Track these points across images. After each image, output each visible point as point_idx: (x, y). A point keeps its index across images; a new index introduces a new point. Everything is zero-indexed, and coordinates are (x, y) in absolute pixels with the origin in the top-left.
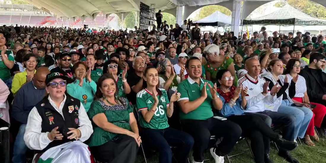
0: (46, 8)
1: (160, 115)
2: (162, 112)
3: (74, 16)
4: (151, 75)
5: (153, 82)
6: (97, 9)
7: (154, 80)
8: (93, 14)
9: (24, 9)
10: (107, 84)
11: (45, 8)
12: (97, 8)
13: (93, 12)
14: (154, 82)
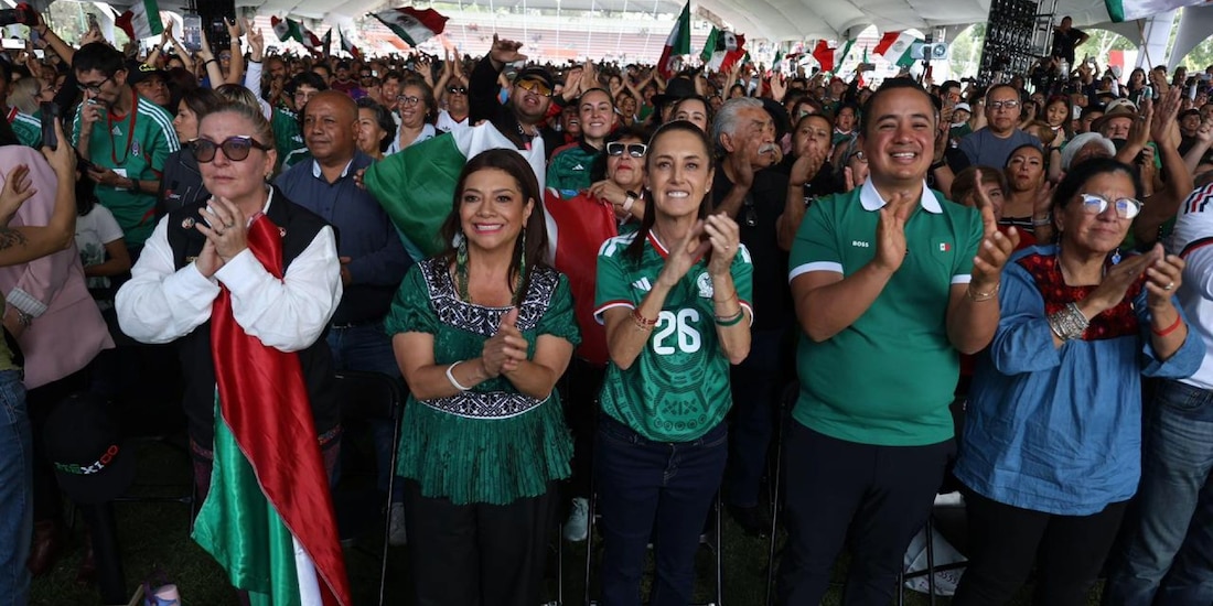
0: (713, 12)
1: (677, 349)
2: (690, 340)
3: (790, 39)
4: (663, 164)
5: (672, 198)
6: (860, 14)
7: (674, 187)
8: (848, 30)
9: (657, 13)
10: (477, 191)
11: (708, 11)
12: (861, 9)
13: (844, 25)
14: (675, 195)
